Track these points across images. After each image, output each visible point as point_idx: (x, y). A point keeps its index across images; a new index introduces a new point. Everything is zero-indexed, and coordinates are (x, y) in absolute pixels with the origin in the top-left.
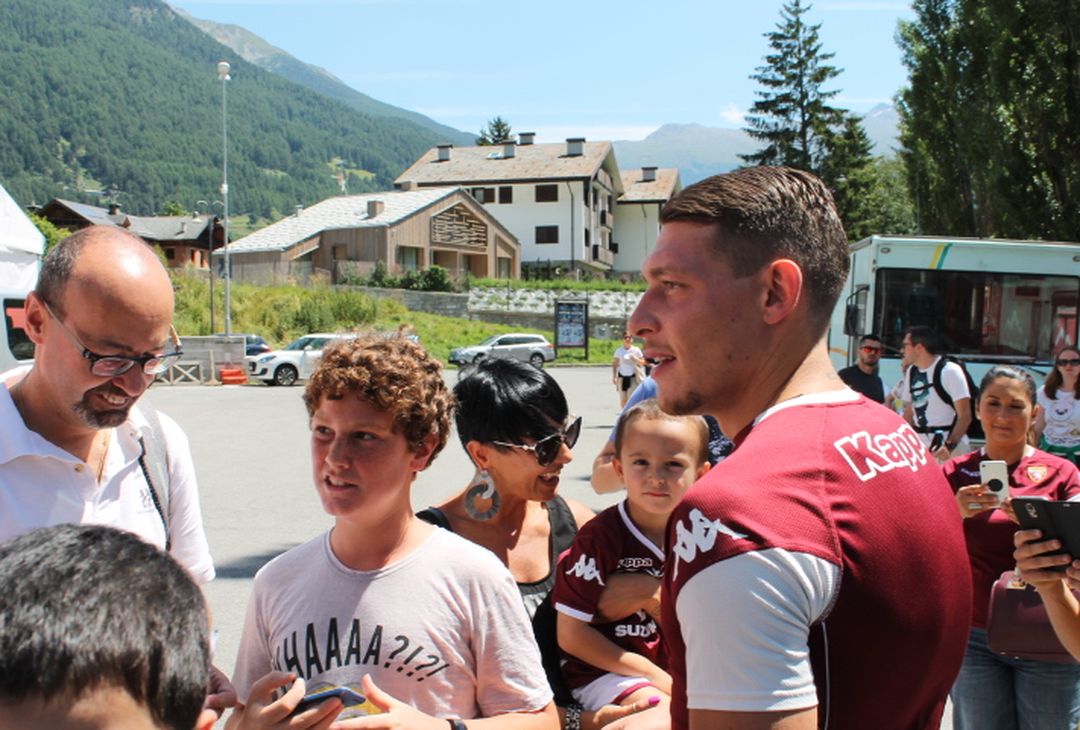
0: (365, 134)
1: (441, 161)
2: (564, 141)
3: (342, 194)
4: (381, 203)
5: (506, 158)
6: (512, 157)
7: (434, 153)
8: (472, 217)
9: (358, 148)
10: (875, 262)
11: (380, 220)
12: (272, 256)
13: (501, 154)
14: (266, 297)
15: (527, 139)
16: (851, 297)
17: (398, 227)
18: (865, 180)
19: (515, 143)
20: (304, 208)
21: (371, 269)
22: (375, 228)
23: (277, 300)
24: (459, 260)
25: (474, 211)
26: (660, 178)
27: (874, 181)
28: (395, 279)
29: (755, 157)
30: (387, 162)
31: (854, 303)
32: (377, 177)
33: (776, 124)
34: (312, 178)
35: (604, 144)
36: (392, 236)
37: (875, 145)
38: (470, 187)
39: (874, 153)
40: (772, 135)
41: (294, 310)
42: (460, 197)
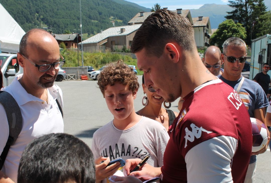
0: (119, 9)
1: (141, 16)
2: (176, 10)
3: (114, 27)
4: (124, 29)
7: (139, 14)
9: (118, 14)
10: (267, 42)
11: (125, 33)
12: (94, 44)
14: (93, 56)
16: (260, 52)
17: (129, 35)
18: (264, 18)
20: (103, 31)
21: (122, 47)
22: (122, 36)
23: (96, 57)
26: (204, 20)
27: (267, 18)
28: (129, 50)
29: (231, 13)
30: (126, 17)
31: (261, 54)
32: (123, 21)
33: (238, 3)
34: (105, 22)
35: (187, 10)
36: (128, 38)
37: (267, 8)
39: (267, 10)
40: (237, 6)
41: (101, 59)
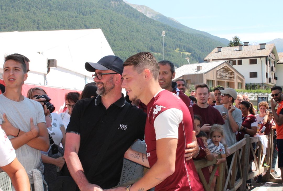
0: (187, 40)
1: (218, 52)
3: (188, 64)
4: (201, 66)
5: (240, 50)
6: (242, 50)
7: (216, 50)
8: (230, 70)
11: (201, 72)
13: (238, 49)
15: (246, 44)
17: (207, 74)
19: (243, 45)
22: (199, 74)
24: (226, 84)
25: (230, 68)
32: (191, 54)
36: (205, 76)
38: (228, 60)
42: (226, 64)
